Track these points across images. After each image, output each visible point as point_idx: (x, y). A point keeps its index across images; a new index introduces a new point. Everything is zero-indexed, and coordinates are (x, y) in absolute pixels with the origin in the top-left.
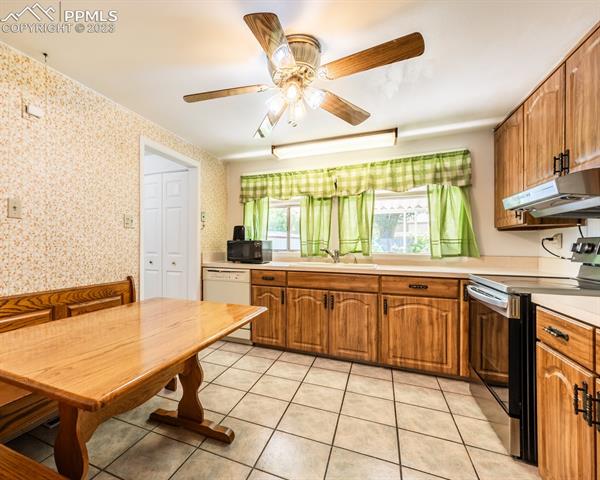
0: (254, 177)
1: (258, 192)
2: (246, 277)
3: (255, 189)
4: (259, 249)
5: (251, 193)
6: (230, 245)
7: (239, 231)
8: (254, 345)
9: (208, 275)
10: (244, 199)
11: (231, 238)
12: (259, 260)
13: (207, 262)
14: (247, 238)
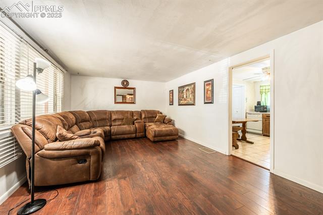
0: (266, 86)
1: (267, 90)
2: (261, 116)
3: (265, 89)
4: (266, 108)
5: (264, 91)
6: (256, 107)
7: (259, 103)
8: (264, 135)
9: (248, 115)
10: (261, 93)
11: (256, 105)
12: (266, 111)
13: (247, 112)
14: (262, 105)
